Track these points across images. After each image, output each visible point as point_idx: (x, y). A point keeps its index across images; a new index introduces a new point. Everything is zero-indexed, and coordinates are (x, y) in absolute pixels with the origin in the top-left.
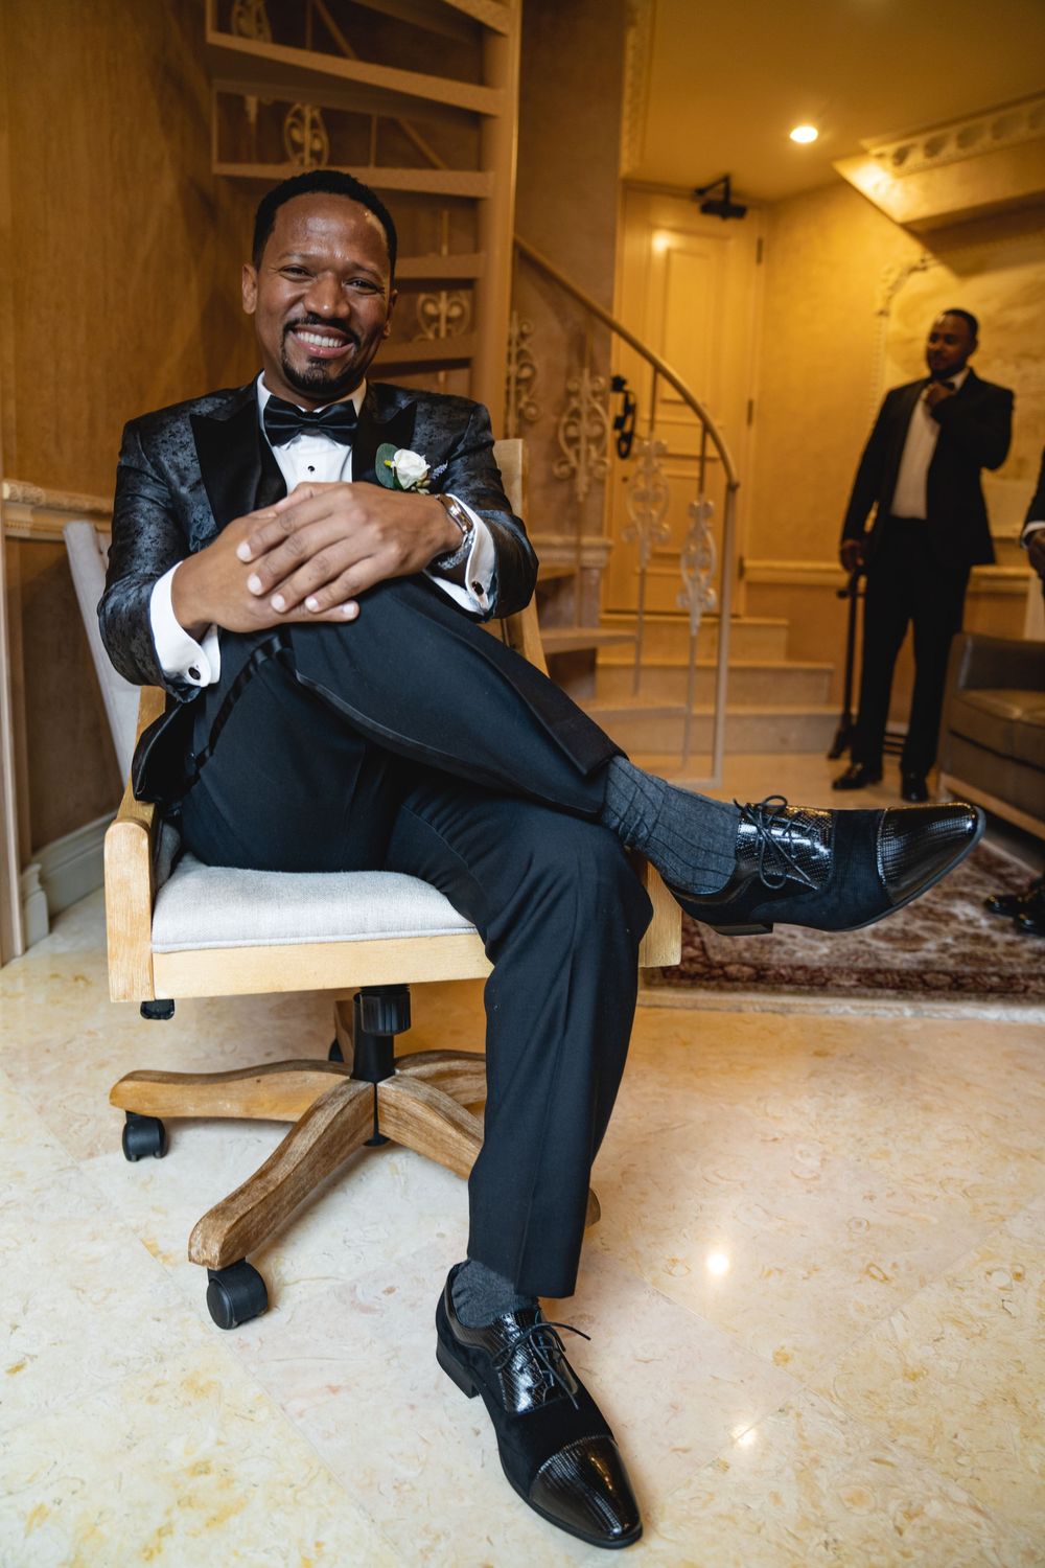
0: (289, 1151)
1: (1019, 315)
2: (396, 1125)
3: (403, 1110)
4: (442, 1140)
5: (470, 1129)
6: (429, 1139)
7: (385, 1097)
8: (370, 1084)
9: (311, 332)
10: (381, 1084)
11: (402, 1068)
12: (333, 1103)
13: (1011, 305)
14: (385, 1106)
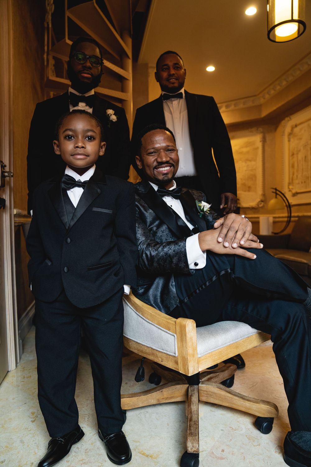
0: (192, 411)
1: (245, 150)
2: (207, 396)
3: (209, 391)
4: (225, 398)
5: (233, 393)
6: (220, 399)
7: (202, 389)
8: (197, 386)
9: (162, 168)
10: (200, 385)
11: (201, 379)
12: (194, 394)
13: (242, 147)
14: (202, 392)
